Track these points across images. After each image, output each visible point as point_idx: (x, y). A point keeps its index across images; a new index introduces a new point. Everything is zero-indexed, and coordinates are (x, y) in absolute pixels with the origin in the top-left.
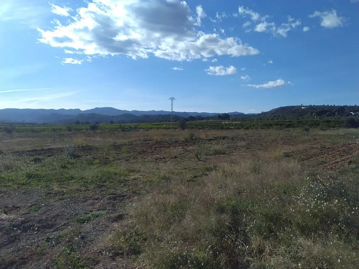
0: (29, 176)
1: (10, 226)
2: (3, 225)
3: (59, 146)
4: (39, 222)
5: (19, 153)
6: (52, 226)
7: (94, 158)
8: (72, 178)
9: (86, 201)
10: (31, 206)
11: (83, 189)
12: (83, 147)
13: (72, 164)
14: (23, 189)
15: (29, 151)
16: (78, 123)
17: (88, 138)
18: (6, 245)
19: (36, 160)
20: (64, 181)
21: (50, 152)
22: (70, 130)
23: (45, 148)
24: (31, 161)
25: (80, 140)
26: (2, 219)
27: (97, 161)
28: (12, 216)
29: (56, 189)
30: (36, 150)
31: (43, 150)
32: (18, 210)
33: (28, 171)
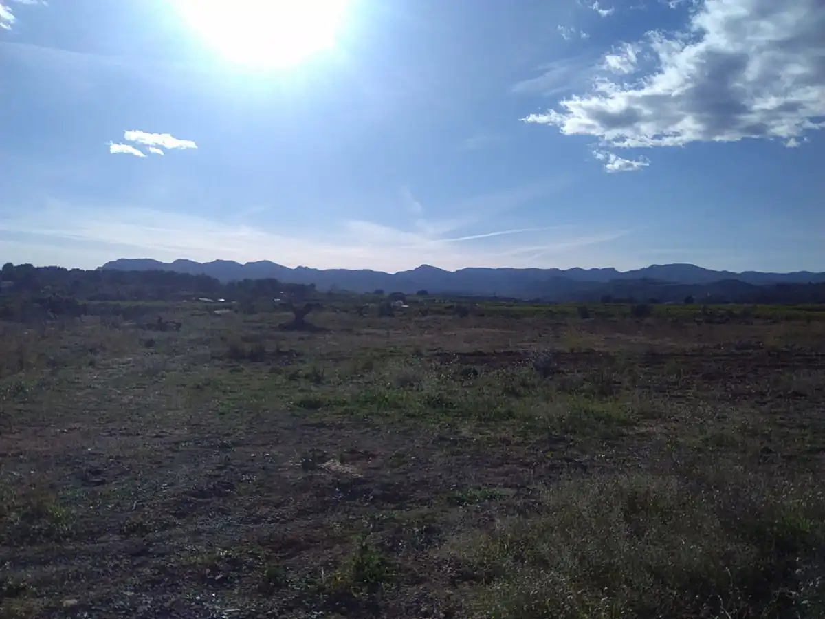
10: (391, 457)
12: (579, 353)
19: (468, 374)
26: (330, 470)
28: (348, 469)
32: (368, 460)
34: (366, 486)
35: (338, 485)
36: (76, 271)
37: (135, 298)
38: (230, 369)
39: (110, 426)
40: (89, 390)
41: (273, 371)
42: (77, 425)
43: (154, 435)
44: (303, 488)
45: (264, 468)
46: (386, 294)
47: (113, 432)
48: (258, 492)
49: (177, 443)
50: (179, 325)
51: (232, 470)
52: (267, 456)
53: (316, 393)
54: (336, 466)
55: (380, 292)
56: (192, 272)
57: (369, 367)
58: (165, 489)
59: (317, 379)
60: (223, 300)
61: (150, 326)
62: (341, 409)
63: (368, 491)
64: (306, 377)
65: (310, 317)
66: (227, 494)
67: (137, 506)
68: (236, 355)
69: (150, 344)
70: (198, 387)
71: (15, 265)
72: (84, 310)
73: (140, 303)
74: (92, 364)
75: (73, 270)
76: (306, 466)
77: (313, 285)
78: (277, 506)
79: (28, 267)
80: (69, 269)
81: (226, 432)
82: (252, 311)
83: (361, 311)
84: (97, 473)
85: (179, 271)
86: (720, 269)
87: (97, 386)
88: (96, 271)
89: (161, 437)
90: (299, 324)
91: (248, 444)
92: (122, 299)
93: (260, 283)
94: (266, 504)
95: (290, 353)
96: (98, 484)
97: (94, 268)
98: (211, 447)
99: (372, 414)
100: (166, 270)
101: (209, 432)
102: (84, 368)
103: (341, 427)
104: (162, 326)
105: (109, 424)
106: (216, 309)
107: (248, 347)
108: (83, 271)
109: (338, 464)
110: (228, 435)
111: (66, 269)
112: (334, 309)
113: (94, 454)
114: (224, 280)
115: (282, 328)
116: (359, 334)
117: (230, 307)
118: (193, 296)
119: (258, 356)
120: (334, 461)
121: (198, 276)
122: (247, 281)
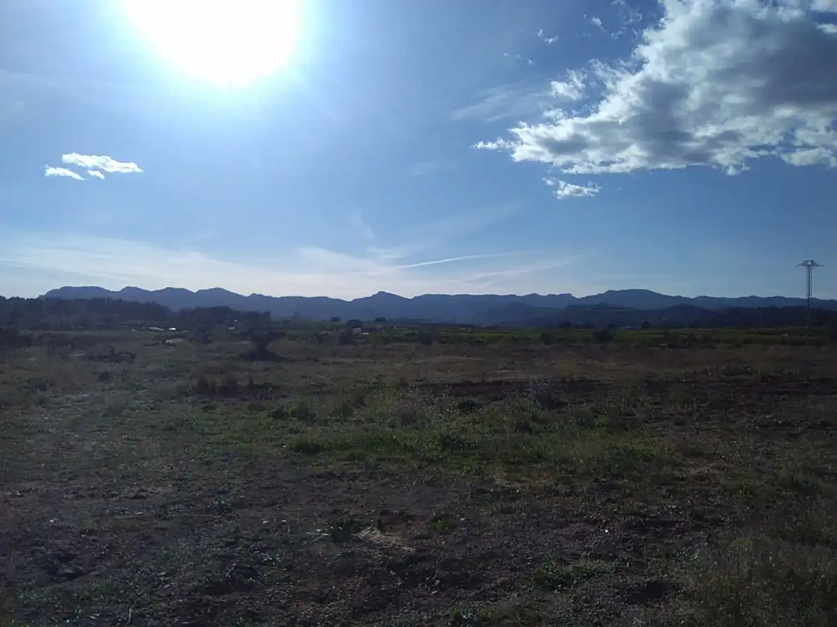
0: (446, 443)
1: (382, 565)
2: (370, 557)
3: (521, 376)
4: (447, 565)
5: (436, 389)
6: (474, 582)
7: (597, 412)
8: (540, 457)
9: (567, 524)
10: (435, 520)
11: (562, 488)
12: (572, 382)
13: (543, 421)
14: (428, 473)
15: (456, 385)
16: (566, 325)
17: (589, 360)
18: (367, 612)
19: (467, 407)
20: (520, 463)
21: (497, 390)
22: (547, 340)
23: (491, 380)
24: (455, 407)
25: (566, 365)
26: (371, 542)
27: (603, 419)
28: (394, 539)
29: (498, 482)
30: (470, 384)
31: (484, 383)
32: (409, 524)
33: (444, 430)
34: (426, 566)
35: (392, 566)
36: (16, 300)
37: (81, 327)
38: (202, 406)
39: (75, 484)
40: (40, 436)
41: (251, 408)
42: (32, 485)
43: (132, 495)
44: (345, 571)
45: (285, 542)
46: (344, 321)
47: (80, 493)
48: (287, 580)
49: (164, 506)
50: (133, 357)
51: (247, 547)
52: (284, 523)
53: (313, 434)
54: (377, 536)
55: (336, 319)
57: (360, 402)
59: (305, 415)
60: (174, 329)
61: (102, 358)
62: (347, 453)
63: (431, 572)
64: (293, 414)
65: (271, 347)
66: (251, 586)
68: (205, 389)
69: (105, 377)
70: (171, 429)
72: (28, 342)
73: (87, 333)
74: (42, 402)
75: (12, 299)
76: (336, 538)
77: (267, 313)
78: (322, 600)
80: (8, 298)
81: (220, 489)
82: (206, 341)
83: (320, 339)
84: (67, 558)
85: (129, 299)
86: (674, 294)
87: (50, 430)
88: (38, 299)
89: (142, 497)
90: (261, 354)
91: (251, 505)
92: (68, 328)
93: (213, 311)
94: (305, 597)
95: (266, 386)
96: (71, 577)
97: (35, 296)
98: (208, 510)
99: (383, 460)
100: (114, 298)
101: (200, 489)
102: (33, 407)
103: (354, 477)
104: (115, 358)
105: (71, 482)
106: (169, 339)
107: (219, 381)
108: (23, 299)
109: (378, 533)
110: (223, 492)
111: (4, 298)
112: (292, 338)
113: (58, 528)
114: (174, 308)
115: (244, 357)
116: (326, 364)
117: (183, 337)
118: (143, 325)
119: (230, 390)
120: (372, 530)
121: (148, 304)
122: (199, 310)
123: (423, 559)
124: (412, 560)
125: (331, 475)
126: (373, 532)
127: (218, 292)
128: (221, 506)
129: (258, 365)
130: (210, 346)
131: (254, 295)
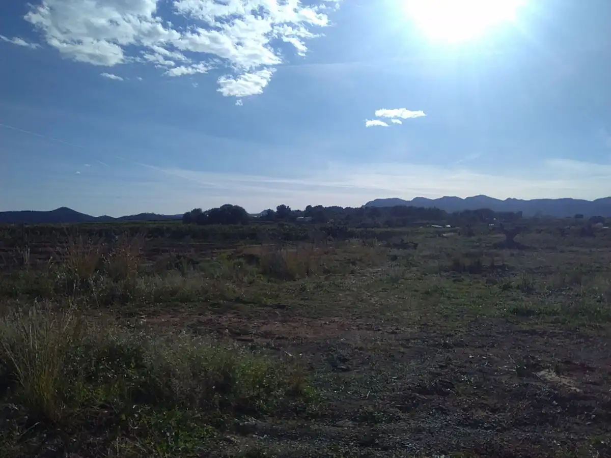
1: (549, 396)
2: (540, 389)
26: (545, 380)
28: (565, 381)
32: (586, 373)
34: (588, 403)
35: (556, 398)
37: (387, 226)
38: (453, 279)
39: (359, 321)
40: (347, 292)
41: (489, 281)
42: (336, 319)
44: (519, 396)
45: (480, 371)
46: (587, 218)
47: (361, 326)
48: (475, 394)
49: (408, 340)
50: (416, 245)
51: (452, 370)
52: (484, 359)
53: (527, 302)
54: (552, 376)
55: (579, 216)
56: (426, 207)
57: (577, 281)
58: (394, 382)
59: (527, 289)
60: (449, 226)
61: (395, 246)
62: (553, 318)
63: (589, 409)
64: (518, 287)
65: (517, 238)
66: (448, 393)
67: (369, 395)
68: (458, 268)
69: (394, 258)
70: (427, 293)
71: (313, 206)
72: (352, 235)
73: (389, 229)
74: (352, 272)
75: (347, 208)
76: (520, 374)
77: (520, 213)
78: (494, 411)
79: (320, 207)
80: (344, 208)
81: (448, 333)
82: (471, 234)
83: (563, 232)
84: (344, 360)
85: (418, 206)
87: (354, 289)
88: (361, 208)
89: (396, 333)
90: (510, 244)
91: (467, 345)
92: (378, 227)
93: (477, 212)
94: (483, 407)
95: (503, 267)
96: (344, 370)
97: (360, 206)
98: (436, 346)
99: (584, 325)
100: (408, 205)
101: (434, 332)
102: (347, 275)
103: (553, 335)
104: (404, 246)
105: (357, 320)
106: (444, 233)
107: (467, 262)
108: (352, 208)
109: (554, 375)
110: (450, 336)
111: (342, 208)
112: (539, 232)
113: (345, 344)
114: (449, 211)
115: (496, 246)
116: (562, 252)
117: (455, 231)
118: (428, 223)
119: (476, 269)
120: (549, 372)
121: (430, 209)
122: (467, 212)
123: (585, 398)
124: (575, 396)
125: (533, 333)
126: (550, 373)
127: (482, 198)
128: (445, 343)
129: (506, 252)
130: (473, 238)
131: (509, 199)
